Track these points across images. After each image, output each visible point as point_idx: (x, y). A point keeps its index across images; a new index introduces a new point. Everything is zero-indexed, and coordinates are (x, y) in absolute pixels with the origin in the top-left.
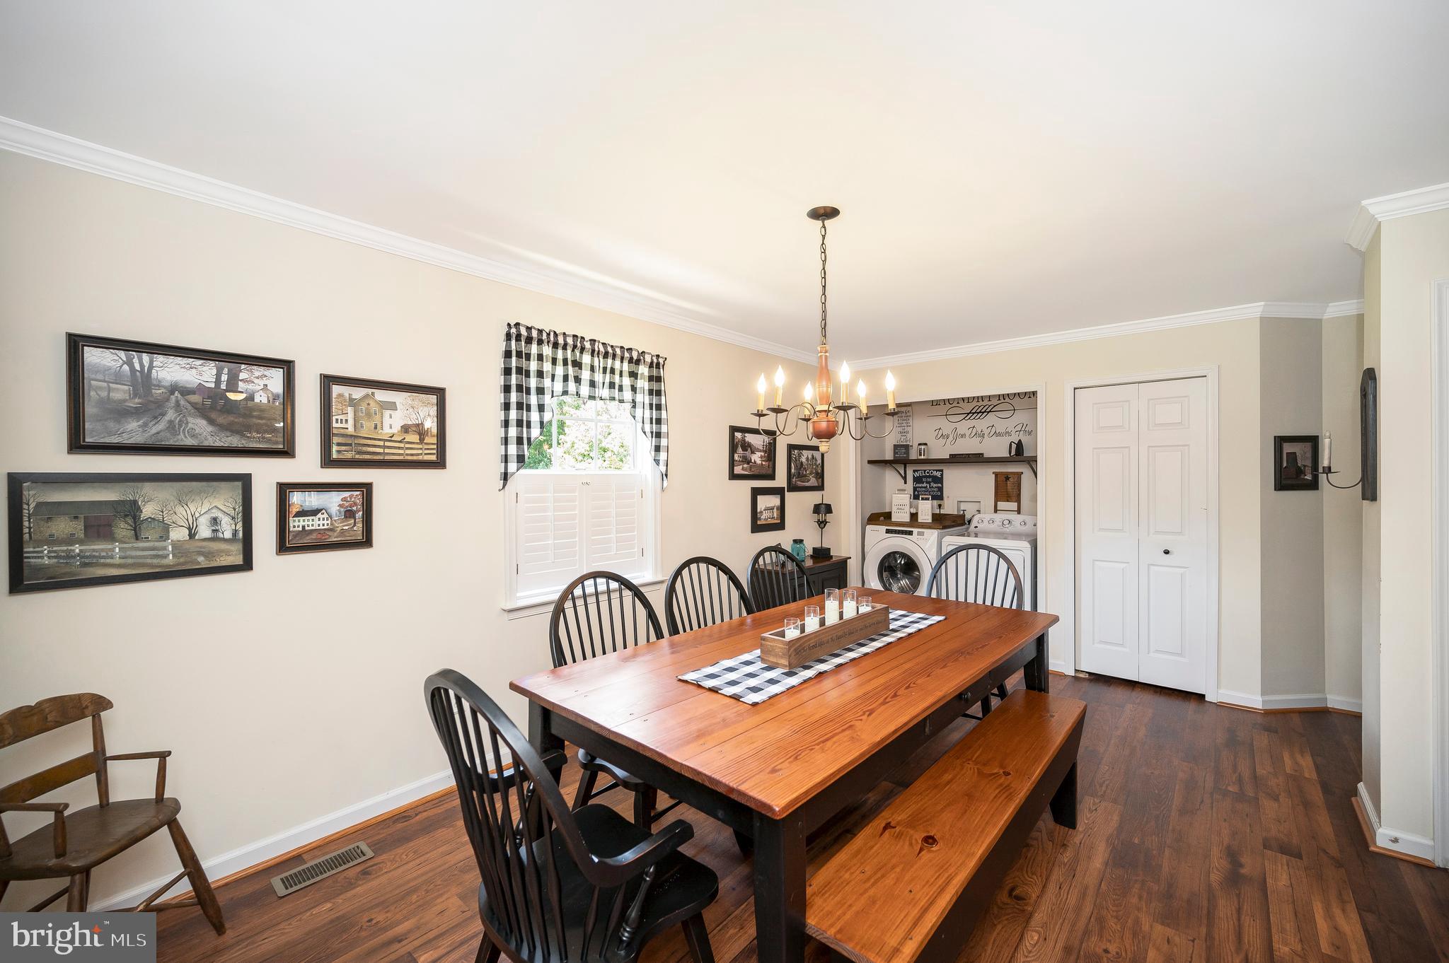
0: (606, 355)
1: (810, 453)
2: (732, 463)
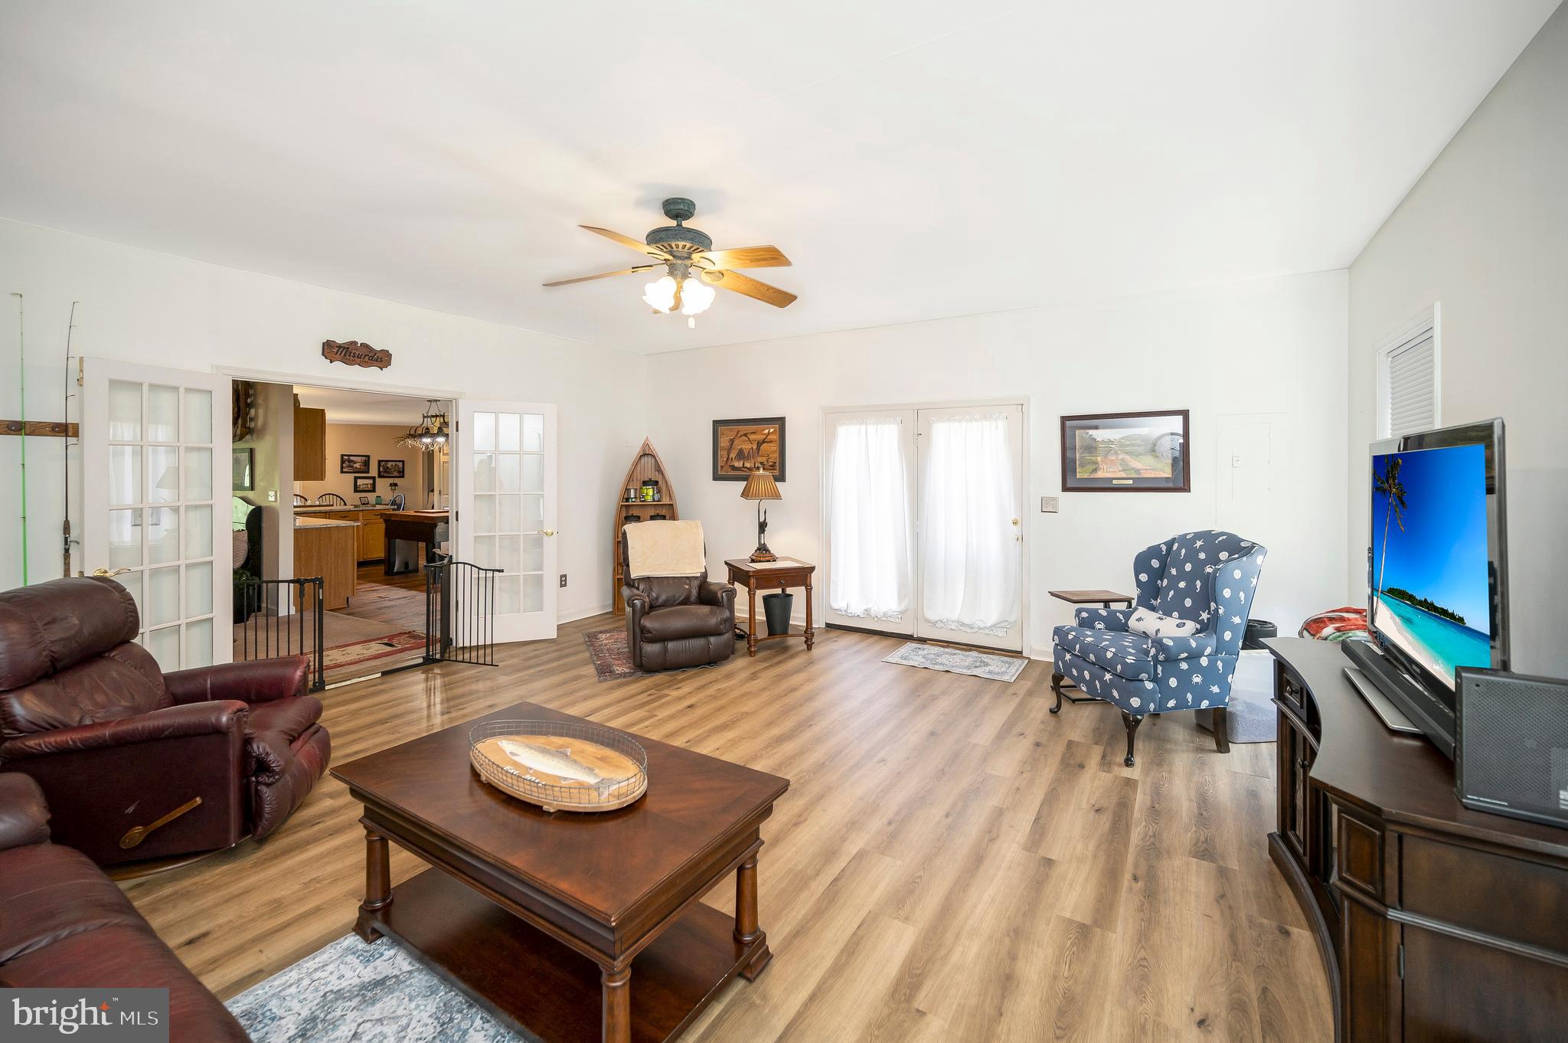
1: (394, 463)
2: (342, 468)
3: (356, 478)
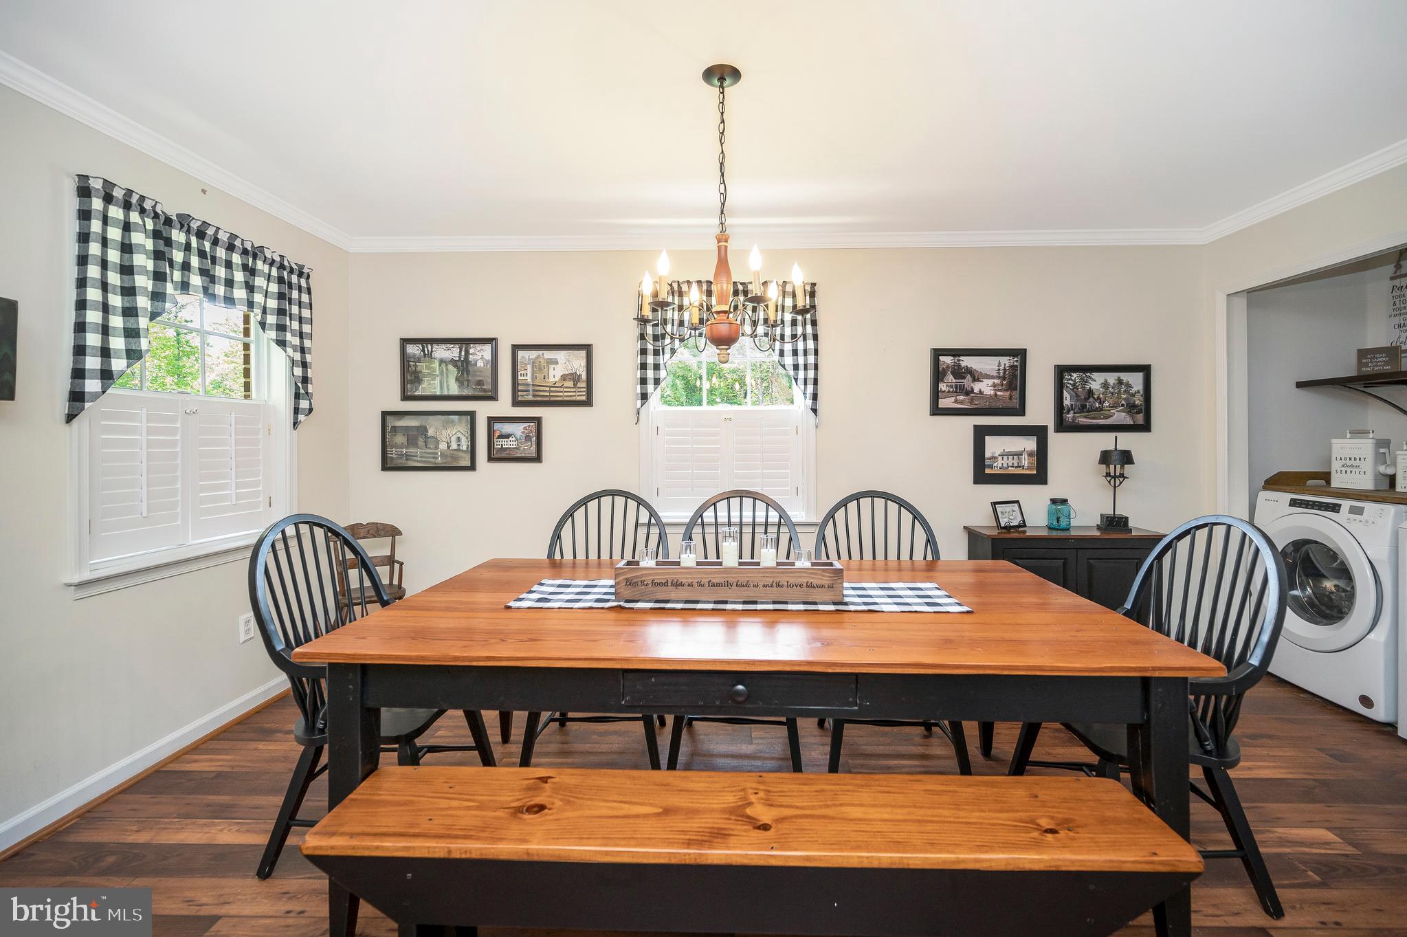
1: (1111, 378)
2: (936, 395)
3: (980, 433)
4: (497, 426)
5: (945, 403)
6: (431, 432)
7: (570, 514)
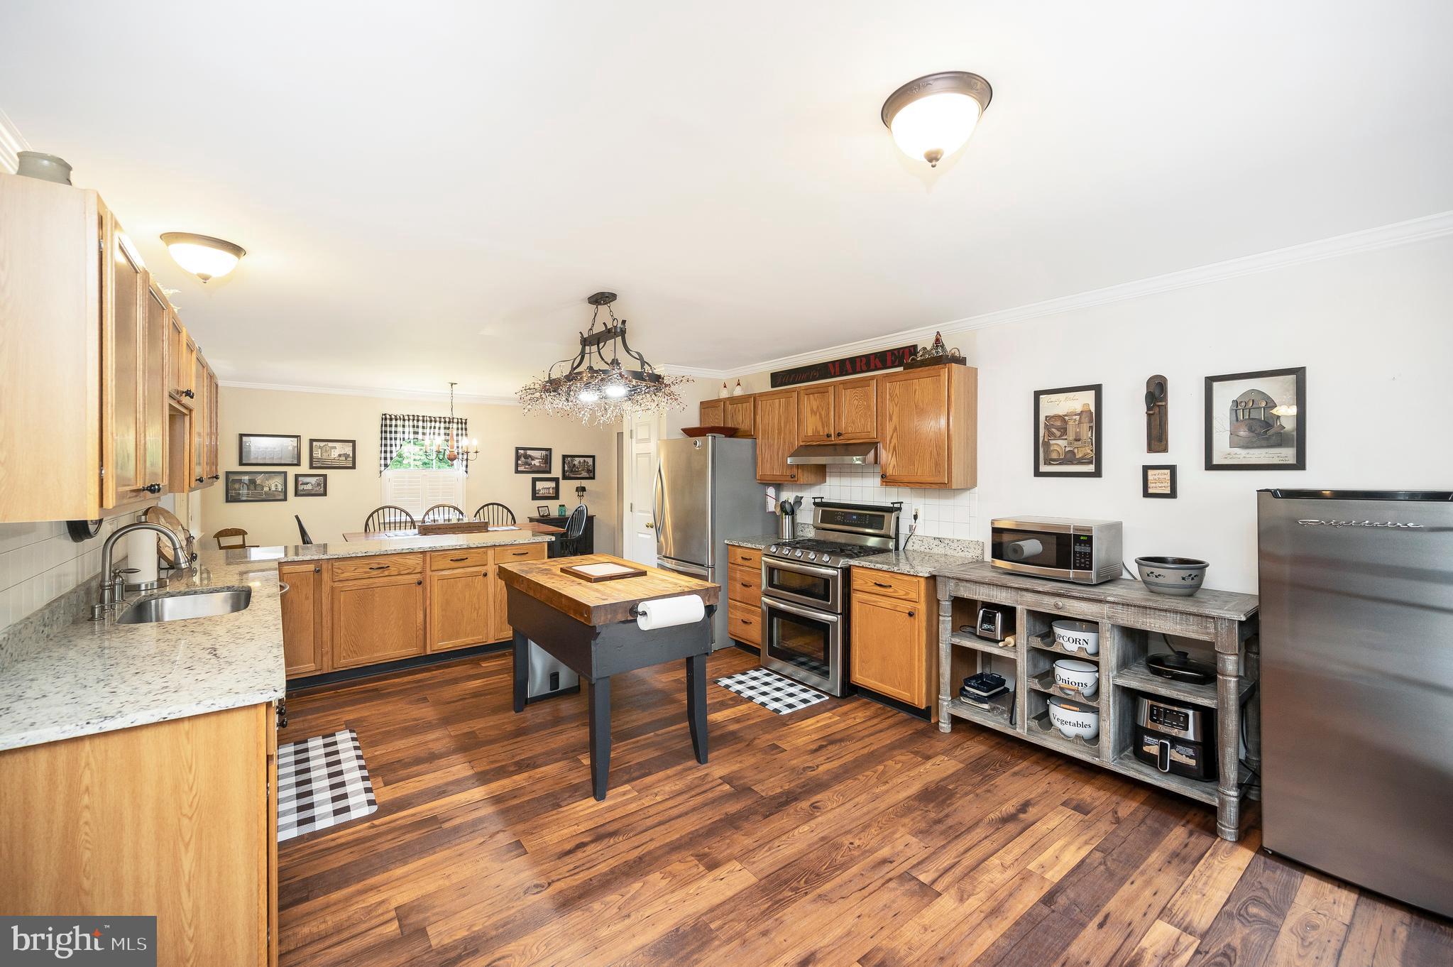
0: (431, 421)
1: (582, 460)
2: (517, 465)
3: (534, 480)
4: (300, 479)
5: (520, 469)
6: (258, 482)
7: (371, 515)
